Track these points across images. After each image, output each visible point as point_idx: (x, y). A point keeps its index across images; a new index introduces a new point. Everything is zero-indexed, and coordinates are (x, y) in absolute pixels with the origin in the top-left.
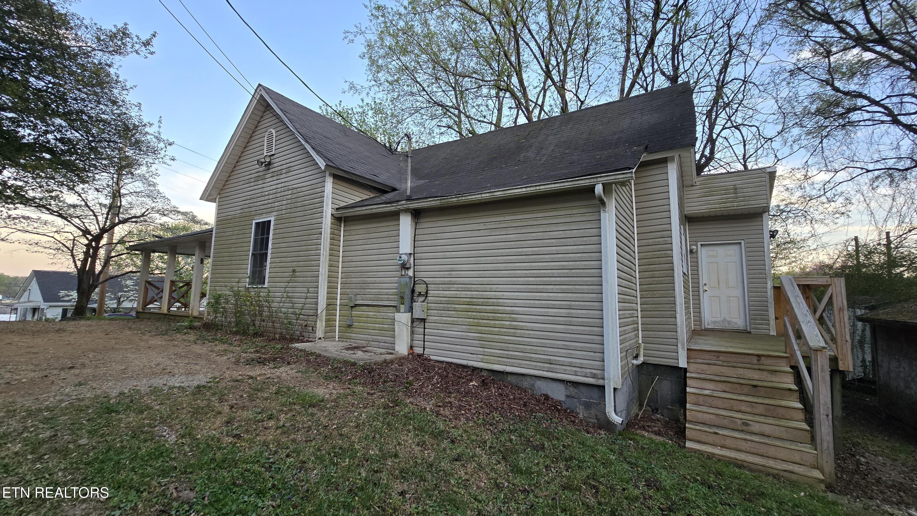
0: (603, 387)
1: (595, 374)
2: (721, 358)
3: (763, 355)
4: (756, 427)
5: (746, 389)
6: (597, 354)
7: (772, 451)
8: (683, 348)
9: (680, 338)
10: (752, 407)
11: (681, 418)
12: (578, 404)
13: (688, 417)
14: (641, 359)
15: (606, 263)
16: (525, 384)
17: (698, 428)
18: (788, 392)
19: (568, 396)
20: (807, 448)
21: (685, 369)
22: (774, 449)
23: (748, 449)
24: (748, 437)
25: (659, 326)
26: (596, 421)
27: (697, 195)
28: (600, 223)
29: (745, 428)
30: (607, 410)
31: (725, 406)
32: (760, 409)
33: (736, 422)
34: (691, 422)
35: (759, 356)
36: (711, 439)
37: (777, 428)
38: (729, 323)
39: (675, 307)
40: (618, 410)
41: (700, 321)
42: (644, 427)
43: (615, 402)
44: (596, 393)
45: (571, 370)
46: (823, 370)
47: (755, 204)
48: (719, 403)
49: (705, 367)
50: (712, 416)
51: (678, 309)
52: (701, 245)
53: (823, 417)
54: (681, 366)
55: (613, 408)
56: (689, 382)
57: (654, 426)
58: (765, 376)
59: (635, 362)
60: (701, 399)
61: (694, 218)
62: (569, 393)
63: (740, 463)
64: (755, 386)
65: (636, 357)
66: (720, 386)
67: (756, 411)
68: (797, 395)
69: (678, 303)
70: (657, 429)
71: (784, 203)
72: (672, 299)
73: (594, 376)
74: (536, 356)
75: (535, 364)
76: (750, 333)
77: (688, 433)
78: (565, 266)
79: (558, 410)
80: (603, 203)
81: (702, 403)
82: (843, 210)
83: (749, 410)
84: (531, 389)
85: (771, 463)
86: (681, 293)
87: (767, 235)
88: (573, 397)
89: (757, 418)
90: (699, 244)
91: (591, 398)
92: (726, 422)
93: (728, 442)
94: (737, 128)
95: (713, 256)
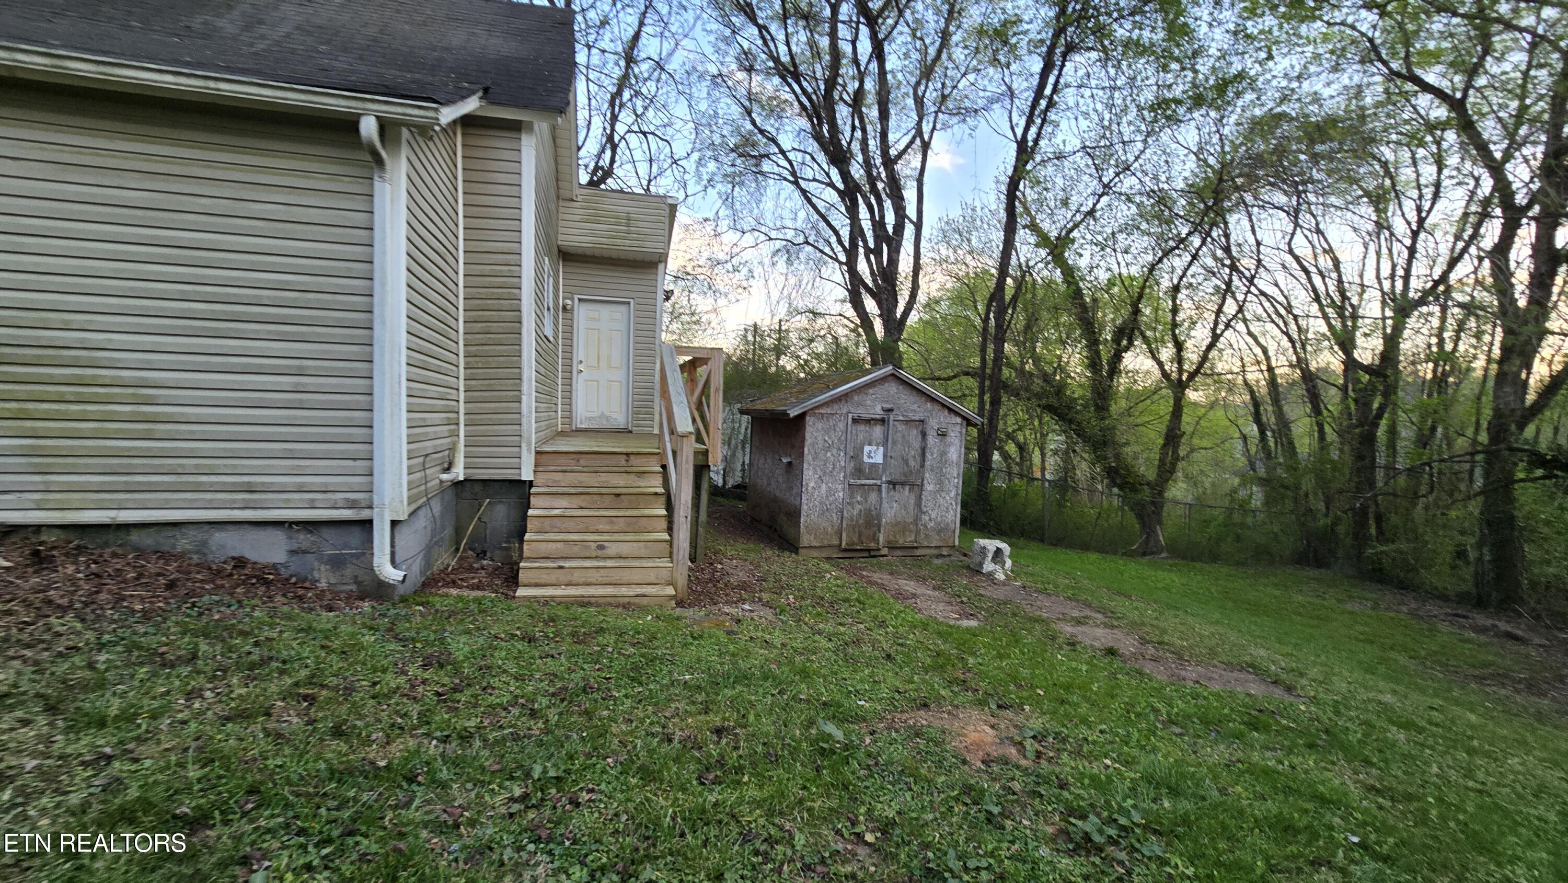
0: (370, 522)
1: (354, 501)
2: (582, 462)
3: (633, 454)
4: (612, 549)
5: (607, 501)
6: (358, 463)
7: (626, 576)
8: (529, 450)
9: (525, 434)
10: (612, 522)
11: (515, 556)
12: (316, 564)
13: (526, 553)
14: (459, 472)
15: (383, 285)
16: (183, 543)
17: (537, 565)
18: (652, 498)
19: (292, 552)
20: (665, 563)
21: (531, 482)
22: (627, 571)
23: (600, 579)
24: (601, 564)
25: (494, 416)
26: (354, 587)
27: (578, 218)
28: (372, 202)
29: (599, 553)
30: (376, 561)
31: (579, 528)
32: (621, 524)
33: (589, 547)
34: (529, 559)
35: (627, 454)
36: (552, 577)
37: (635, 544)
38: (608, 419)
39: (520, 385)
40: (398, 560)
41: (570, 418)
42: (454, 582)
43: (393, 545)
44: (355, 537)
45: (302, 500)
46: (687, 462)
47: (651, 247)
48: (570, 525)
49: (558, 476)
50: (559, 545)
51: (525, 388)
52: (580, 300)
53: (683, 519)
54: (524, 478)
55: (388, 557)
56: (533, 500)
57: (473, 578)
58: (632, 480)
59: (445, 477)
60: (547, 522)
61: (572, 255)
62: (295, 546)
63: (586, 600)
64: (618, 495)
65: (447, 470)
66: (578, 501)
67: (616, 528)
68: (663, 499)
69: (525, 377)
70: (476, 581)
71: (692, 264)
72: (517, 370)
73: (353, 505)
74: (213, 479)
75: (209, 496)
76: (631, 432)
77: (522, 576)
78: (287, 282)
79: (267, 583)
80: (379, 162)
81: (548, 529)
82: (745, 284)
83: (607, 528)
84: (197, 552)
85: (624, 590)
86: (530, 362)
87: (661, 296)
88: (305, 552)
89: (616, 537)
90: (576, 297)
91: (346, 546)
92: (576, 550)
93: (577, 576)
94: (644, 134)
95: (593, 319)
